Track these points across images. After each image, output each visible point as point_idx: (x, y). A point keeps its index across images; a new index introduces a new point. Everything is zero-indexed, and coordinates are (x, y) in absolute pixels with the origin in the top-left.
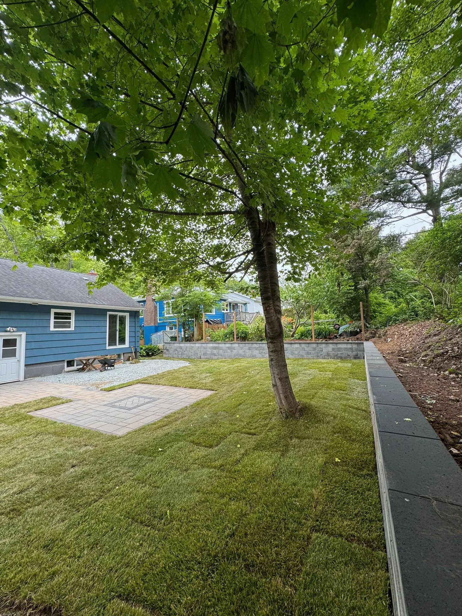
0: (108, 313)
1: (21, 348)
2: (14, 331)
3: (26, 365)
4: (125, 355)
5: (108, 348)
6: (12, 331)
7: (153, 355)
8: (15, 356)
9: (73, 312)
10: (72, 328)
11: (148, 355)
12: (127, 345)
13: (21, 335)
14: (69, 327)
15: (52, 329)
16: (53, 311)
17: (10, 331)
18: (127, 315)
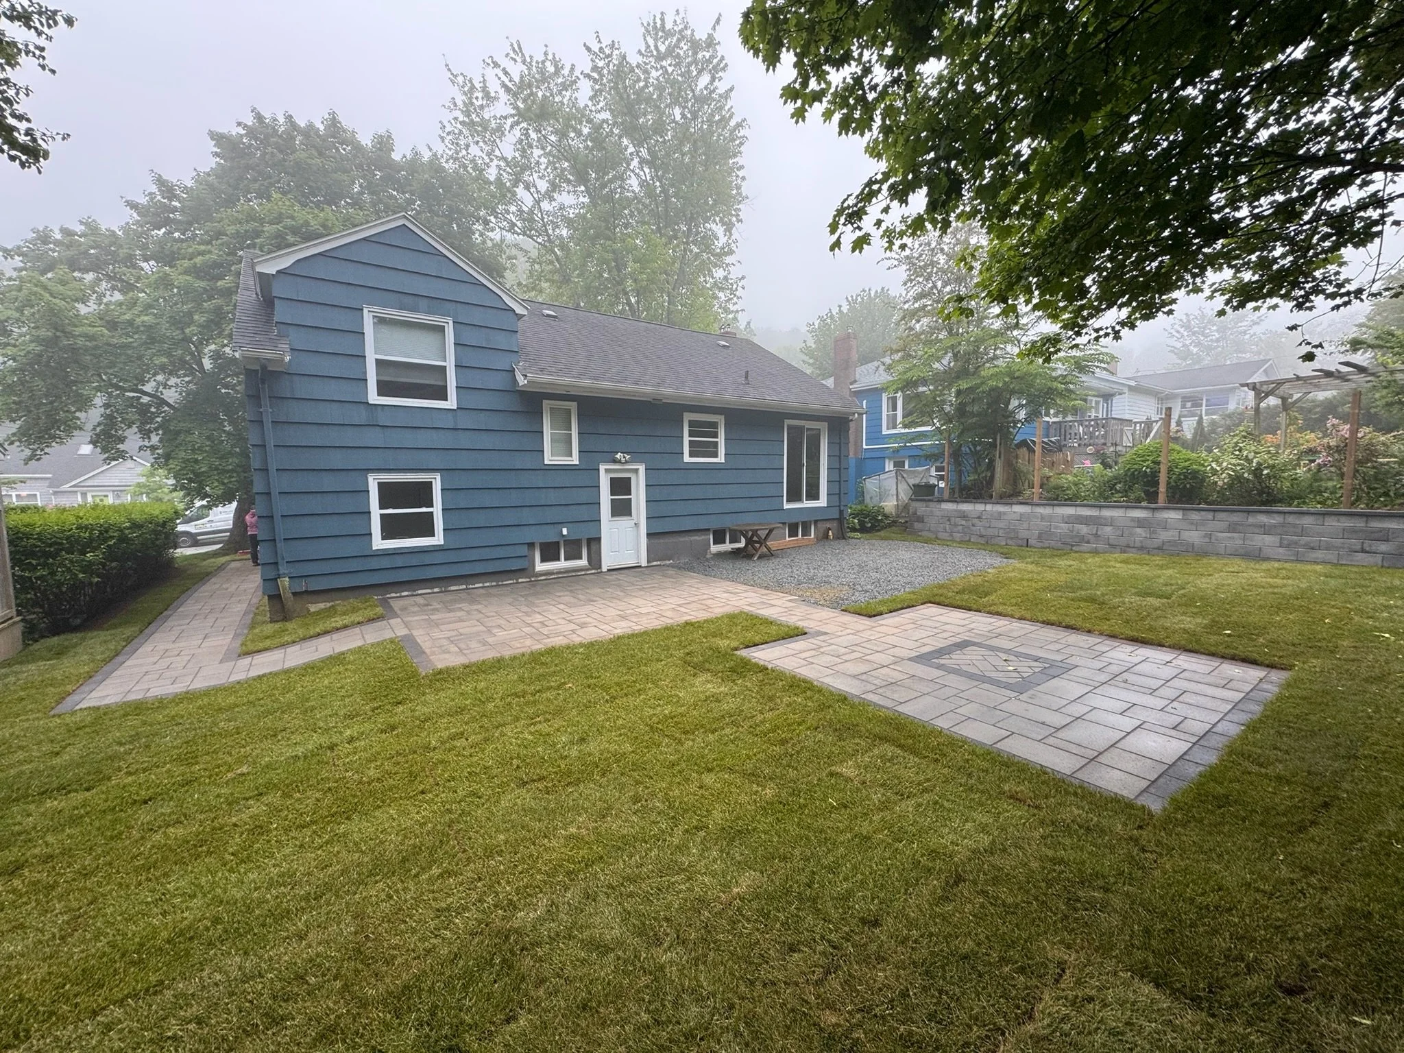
0: (787, 422)
1: (639, 496)
2: (626, 462)
3: (649, 535)
4: (820, 525)
5: (786, 506)
6: (623, 460)
7: (873, 527)
8: (630, 514)
9: (720, 419)
10: (721, 458)
11: (863, 529)
12: (822, 502)
13: (636, 471)
14: (716, 456)
15: (687, 458)
16: (688, 417)
17: (619, 462)
18: (823, 427)
